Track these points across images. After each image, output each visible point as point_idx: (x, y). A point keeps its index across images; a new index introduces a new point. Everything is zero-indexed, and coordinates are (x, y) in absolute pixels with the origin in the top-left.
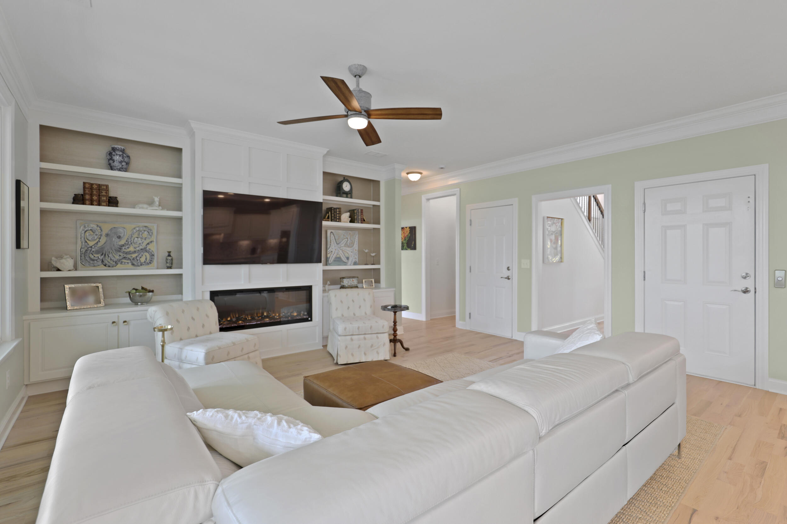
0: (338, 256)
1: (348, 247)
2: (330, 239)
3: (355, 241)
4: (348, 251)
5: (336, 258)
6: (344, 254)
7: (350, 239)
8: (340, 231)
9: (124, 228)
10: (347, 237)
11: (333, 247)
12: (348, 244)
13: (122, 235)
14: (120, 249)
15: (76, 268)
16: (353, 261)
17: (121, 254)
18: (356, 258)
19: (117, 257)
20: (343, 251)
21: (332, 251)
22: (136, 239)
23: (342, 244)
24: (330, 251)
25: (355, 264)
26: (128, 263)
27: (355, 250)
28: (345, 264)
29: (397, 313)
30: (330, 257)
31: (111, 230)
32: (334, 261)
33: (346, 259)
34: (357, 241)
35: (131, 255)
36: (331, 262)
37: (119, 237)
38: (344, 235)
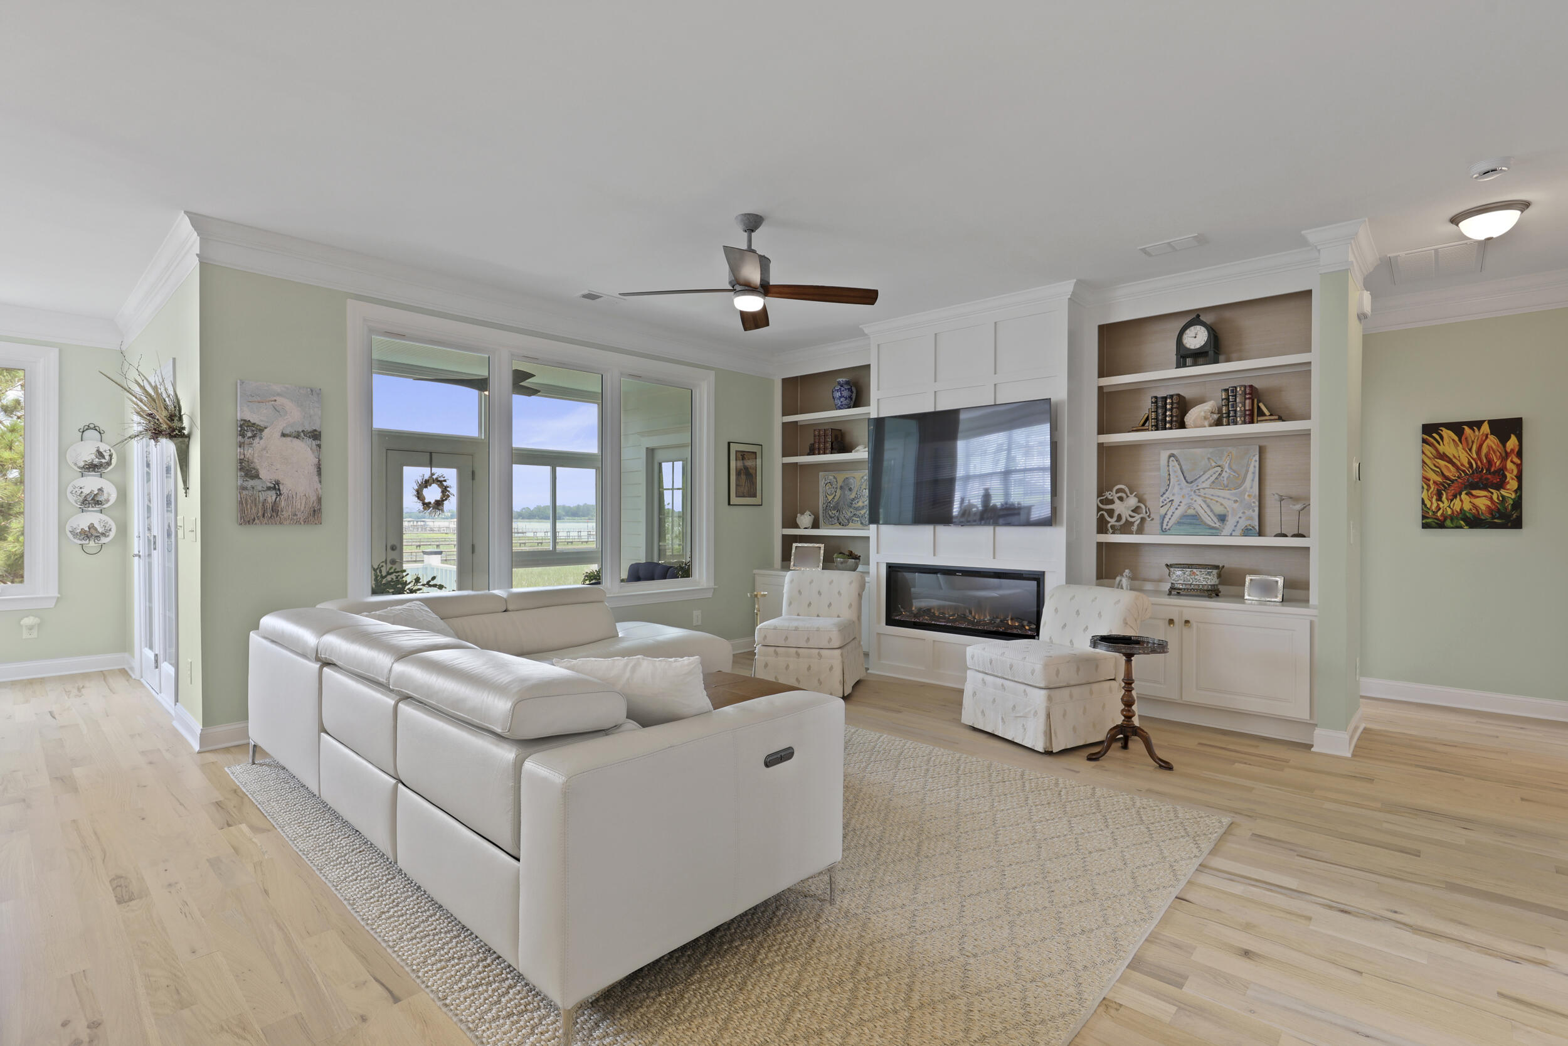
0: (1191, 512)
1: (1226, 487)
2: (1169, 471)
3: (1247, 471)
4: (1224, 498)
5: (1184, 516)
6: (1208, 506)
7: (1230, 468)
8: (1198, 451)
9: (854, 478)
10: (1219, 463)
11: (1176, 490)
12: (1225, 482)
13: (852, 487)
14: (852, 504)
15: (815, 525)
16: (1243, 523)
17: (852, 510)
18: (1250, 518)
19: (849, 514)
20: (1208, 501)
21: (1172, 500)
22: (864, 490)
23: (1205, 482)
24: (1168, 500)
25: (1247, 532)
26: (857, 521)
27: (1249, 496)
28: (1214, 531)
29: (1132, 658)
30: (1166, 514)
31: (844, 481)
32: (1179, 523)
33: (1215, 520)
34: (1254, 473)
35: (861, 512)
36: (1168, 528)
37: (850, 490)
38: (1209, 459)
